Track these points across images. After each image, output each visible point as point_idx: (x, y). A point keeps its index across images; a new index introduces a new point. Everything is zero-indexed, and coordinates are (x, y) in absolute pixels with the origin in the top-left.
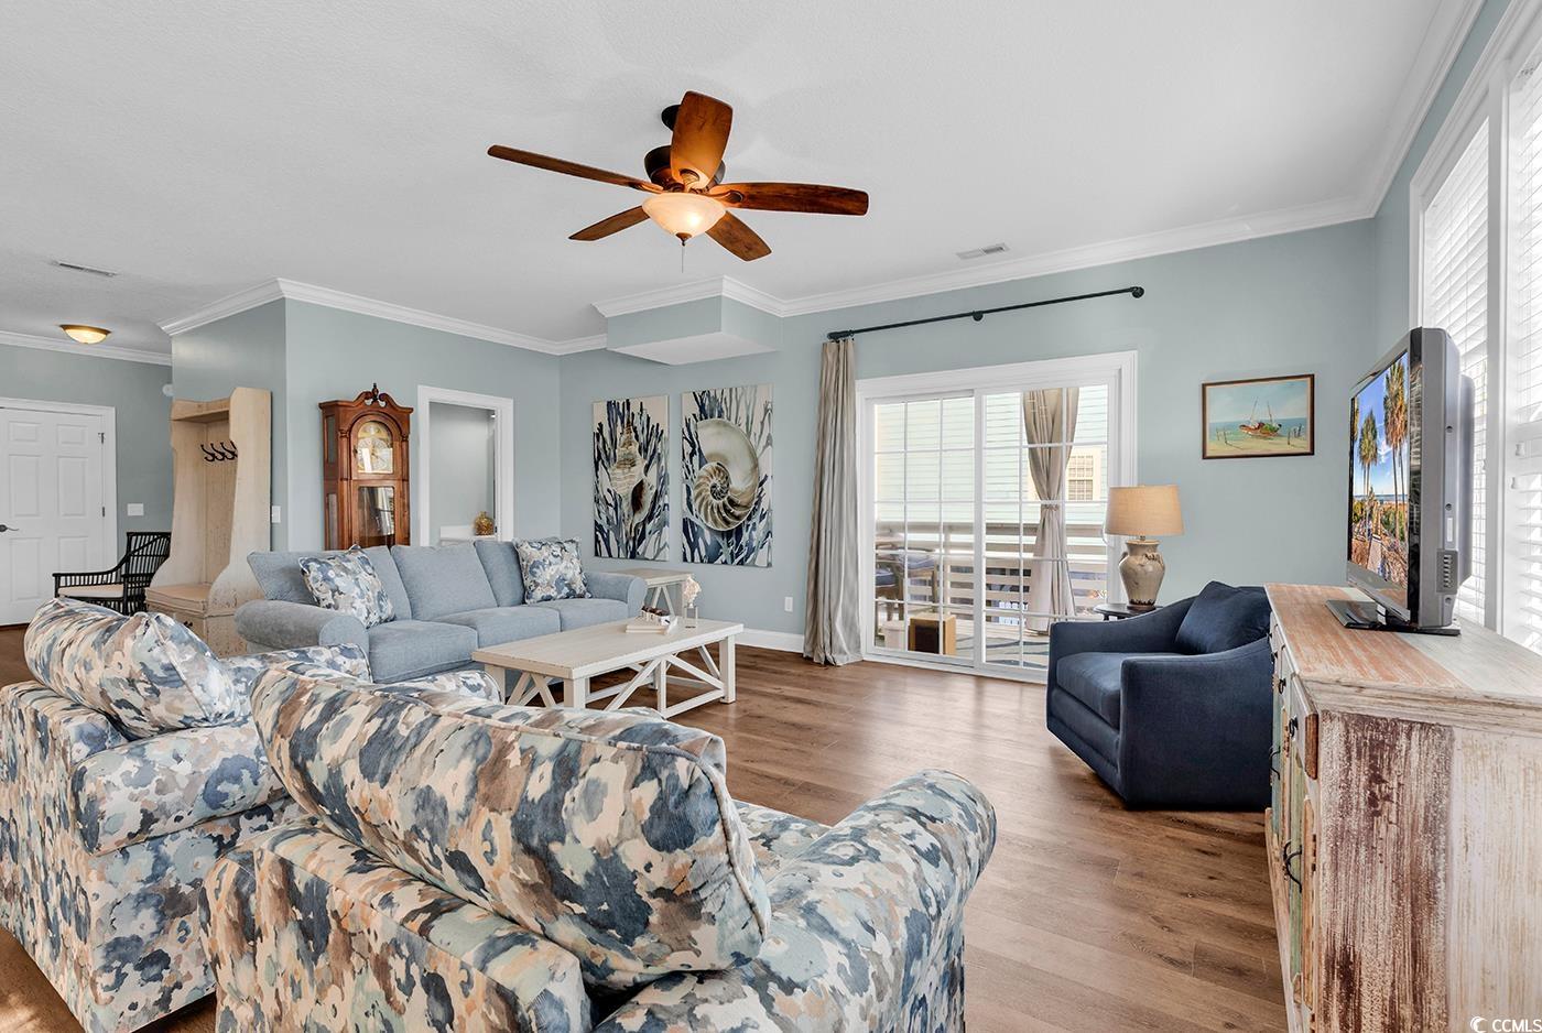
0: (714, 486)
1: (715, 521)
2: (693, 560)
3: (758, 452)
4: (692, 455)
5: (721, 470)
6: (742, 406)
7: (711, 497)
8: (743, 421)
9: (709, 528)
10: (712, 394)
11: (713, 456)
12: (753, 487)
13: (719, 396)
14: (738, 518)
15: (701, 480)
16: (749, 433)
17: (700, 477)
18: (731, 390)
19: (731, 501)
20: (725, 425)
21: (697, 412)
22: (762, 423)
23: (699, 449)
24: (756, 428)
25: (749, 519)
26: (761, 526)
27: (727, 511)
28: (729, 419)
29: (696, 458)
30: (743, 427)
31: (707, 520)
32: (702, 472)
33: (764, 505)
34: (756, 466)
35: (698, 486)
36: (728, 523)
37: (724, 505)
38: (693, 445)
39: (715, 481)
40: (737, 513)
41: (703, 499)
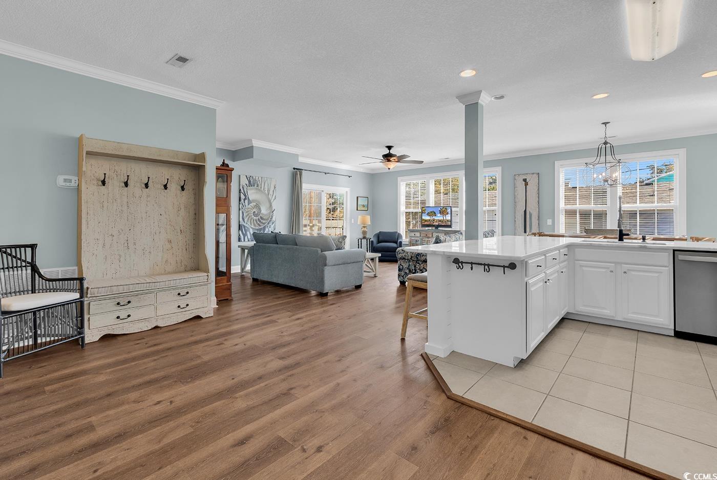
0: (254, 212)
1: (255, 225)
2: (244, 241)
3: (272, 201)
4: (244, 200)
5: (258, 206)
6: (266, 184)
7: (253, 216)
8: (266, 190)
9: (252, 228)
10: (254, 177)
11: (254, 201)
12: (270, 213)
13: (257, 179)
14: (264, 224)
15: (249, 210)
16: (269, 194)
17: (248, 208)
18: (262, 178)
19: (261, 218)
20: (259, 190)
21: (247, 183)
22: (273, 191)
23: (248, 198)
24: (271, 192)
25: (268, 224)
26: (272, 226)
27: (260, 221)
28: (261, 188)
29: (246, 201)
30: (266, 192)
31: (251, 225)
32: (249, 206)
33: (274, 219)
34: (271, 206)
35: (247, 212)
36: (260, 225)
37: (259, 219)
38: (245, 195)
39: (254, 210)
40: (264, 222)
41: (250, 217)
